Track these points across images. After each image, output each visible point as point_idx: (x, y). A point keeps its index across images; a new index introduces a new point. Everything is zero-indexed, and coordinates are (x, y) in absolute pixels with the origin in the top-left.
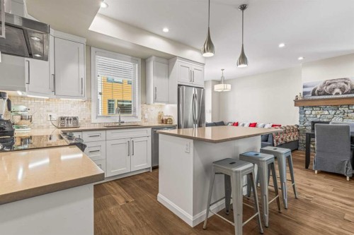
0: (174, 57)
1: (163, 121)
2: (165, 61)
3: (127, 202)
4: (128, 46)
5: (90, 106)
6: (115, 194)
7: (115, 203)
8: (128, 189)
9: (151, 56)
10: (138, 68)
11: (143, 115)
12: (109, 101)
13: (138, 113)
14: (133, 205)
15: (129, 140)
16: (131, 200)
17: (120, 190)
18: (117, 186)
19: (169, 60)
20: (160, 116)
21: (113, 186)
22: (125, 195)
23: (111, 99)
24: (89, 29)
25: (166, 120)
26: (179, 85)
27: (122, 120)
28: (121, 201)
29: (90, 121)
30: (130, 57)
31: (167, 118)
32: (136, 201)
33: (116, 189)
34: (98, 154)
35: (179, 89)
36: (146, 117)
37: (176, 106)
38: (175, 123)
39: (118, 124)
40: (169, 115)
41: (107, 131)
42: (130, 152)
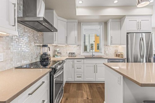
0: (124, 16)
1: (117, 55)
2: (118, 20)
3: (88, 99)
4: (97, 18)
5: (80, 48)
6: (85, 91)
7: (82, 97)
8: (91, 90)
9: (109, 20)
10: (102, 27)
11: (105, 52)
12: (98, 44)
13: (103, 51)
14: (90, 101)
15: (95, 64)
16: (90, 98)
17: (88, 90)
18: (87, 87)
19: (120, 19)
20: (116, 52)
21: (86, 86)
22: (89, 94)
23: (98, 43)
24: (77, 15)
25: (119, 55)
26: (128, 33)
27: (93, 54)
28: (85, 97)
29: (80, 54)
30: (98, 23)
31: (119, 53)
32: (92, 100)
33: (86, 88)
34: (80, 70)
35: (127, 36)
36: (107, 52)
37: (126, 46)
38: (125, 57)
39: (92, 56)
40: (121, 52)
41: (84, 60)
42: (95, 71)
